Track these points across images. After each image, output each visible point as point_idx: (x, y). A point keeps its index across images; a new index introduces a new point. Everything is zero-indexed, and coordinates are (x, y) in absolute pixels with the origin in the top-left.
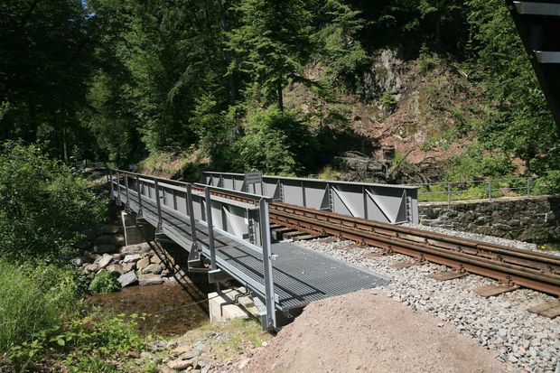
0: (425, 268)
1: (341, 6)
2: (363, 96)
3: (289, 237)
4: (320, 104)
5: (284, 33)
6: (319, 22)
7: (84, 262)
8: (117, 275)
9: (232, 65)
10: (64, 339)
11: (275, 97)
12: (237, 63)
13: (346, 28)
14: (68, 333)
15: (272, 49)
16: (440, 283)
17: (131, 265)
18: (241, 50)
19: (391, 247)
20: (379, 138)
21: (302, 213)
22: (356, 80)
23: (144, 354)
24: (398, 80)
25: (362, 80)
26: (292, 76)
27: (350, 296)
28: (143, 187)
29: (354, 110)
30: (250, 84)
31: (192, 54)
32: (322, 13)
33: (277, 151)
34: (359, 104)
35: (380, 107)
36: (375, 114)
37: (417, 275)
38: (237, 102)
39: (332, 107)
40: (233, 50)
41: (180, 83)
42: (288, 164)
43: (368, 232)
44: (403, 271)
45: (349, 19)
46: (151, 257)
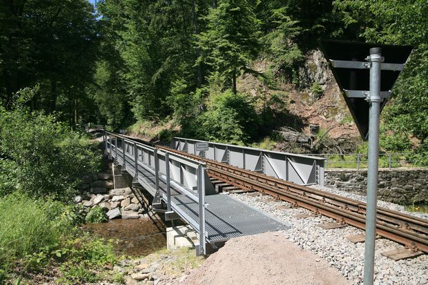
0: (317, 219)
1: (284, 17)
2: (298, 85)
3: (227, 191)
4: (264, 90)
5: (239, 36)
6: (267, 28)
7: (83, 200)
8: (106, 210)
9: (200, 59)
10: (61, 252)
11: (230, 83)
12: (203, 58)
13: (287, 33)
14: (64, 249)
15: (229, 48)
16: (325, 231)
17: (116, 203)
18: (207, 48)
19: (297, 203)
20: (308, 118)
21: (240, 173)
22: (292, 73)
23: (116, 267)
24: (325, 74)
25: (297, 73)
26: (244, 68)
27: (259, 236)
28: (128, 147)
29: (290, 95)
30: (212, 73)
31: (171, 49)
32: (270, 21)
33: (229, 124)
34: (294, 91)
35: (310, 94)
36: (305, 99)
37: (310, 224)
38: (203, 86)
39: (273, 93)
40: (201, 48)
41: (161, 70)
42: (237, 135)
43: (284, 190)
44: (301, 221)
45: (290, 27)
46: (131, 198)
